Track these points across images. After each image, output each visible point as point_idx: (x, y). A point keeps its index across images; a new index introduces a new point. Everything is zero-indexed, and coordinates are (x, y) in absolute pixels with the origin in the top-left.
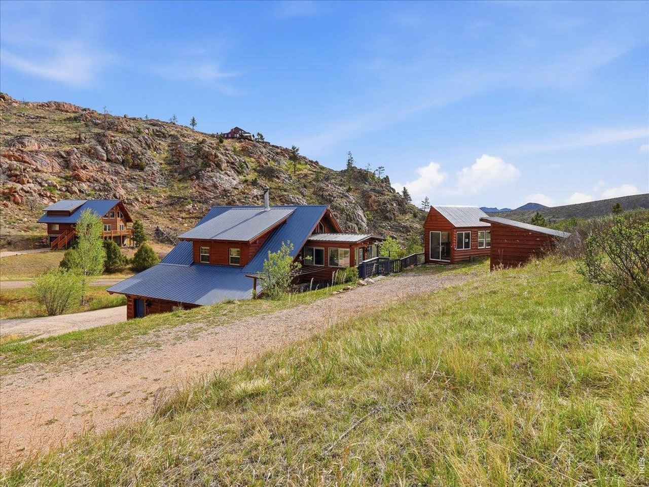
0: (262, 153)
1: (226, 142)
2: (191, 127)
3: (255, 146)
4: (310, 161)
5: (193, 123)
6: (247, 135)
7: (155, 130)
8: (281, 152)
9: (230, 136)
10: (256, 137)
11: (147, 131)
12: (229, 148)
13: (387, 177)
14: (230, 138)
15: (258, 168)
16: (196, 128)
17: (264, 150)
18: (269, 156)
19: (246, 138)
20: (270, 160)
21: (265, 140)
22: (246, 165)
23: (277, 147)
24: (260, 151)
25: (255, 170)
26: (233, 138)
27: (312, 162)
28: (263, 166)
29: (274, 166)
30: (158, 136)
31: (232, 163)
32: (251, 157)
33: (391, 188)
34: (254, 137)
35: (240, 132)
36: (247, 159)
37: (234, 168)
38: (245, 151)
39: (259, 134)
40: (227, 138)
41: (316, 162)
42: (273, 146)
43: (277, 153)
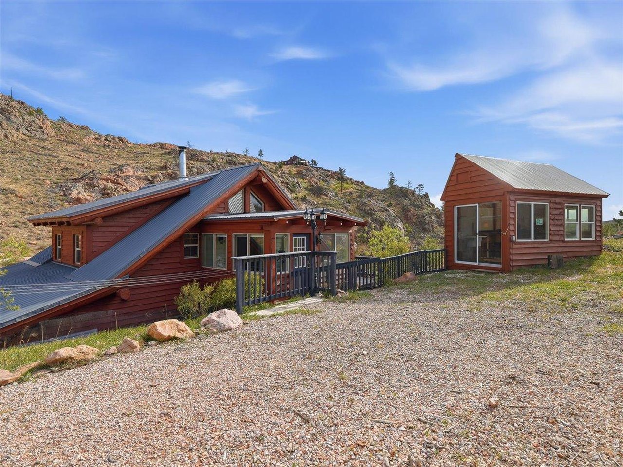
0: (314, 175)
1: (284, 168)
2: (259, 157)
3: (308, 170)
4: (356, 181)
5: (261, 154)
6: (303, 161)
7: (228, 160)
8: (332, 175)
9: (289, 163)
10: (311, 163)
11: (221, 160)
12: (286, 172)
13: (427, 193)
14: (289, 164)
15: (309, 187)
16: (262, 158)
17: (316, 173)
18: (320, 178)
19: (302, 164)
20: (321, 181)
21: (318, 166)
22: (299, 185)
23: (328, 171)
24: (312, 174)
25: (306, 189)
26: (291, 164)
27: (358, 182)
28: (313, 186)
29: (324, 185)
30: (229, 164)
31: (287, 183)
32: (304, 178)
33: (430, 203)
34: (309, 163)
35: (297, 159)
36: (300, 181)
37: (288, 187)
38: (300, 174)
39: (313, 161)
40: (287, 164)
41: (362, 182)
42: (325, 170)
43: (327, 176)
